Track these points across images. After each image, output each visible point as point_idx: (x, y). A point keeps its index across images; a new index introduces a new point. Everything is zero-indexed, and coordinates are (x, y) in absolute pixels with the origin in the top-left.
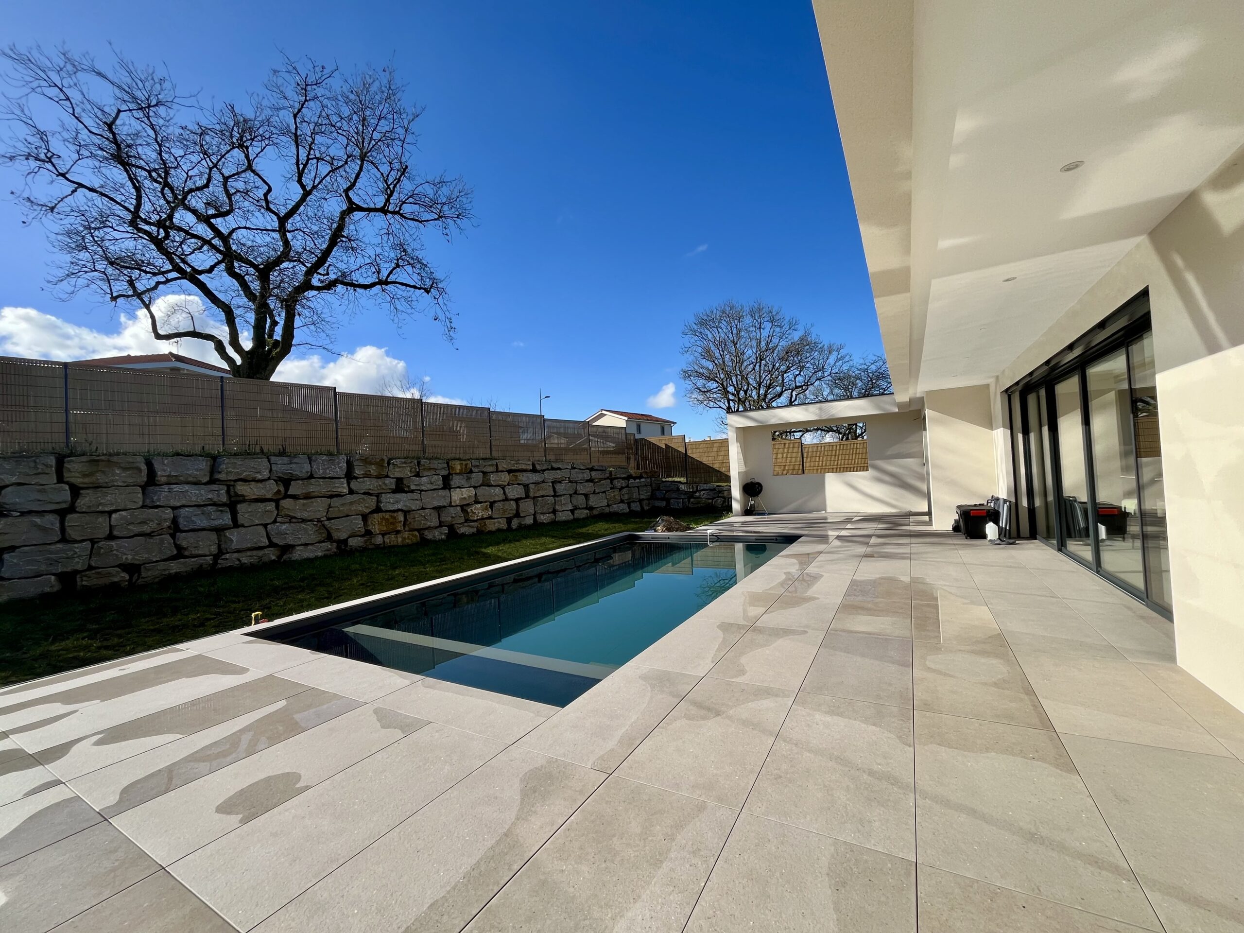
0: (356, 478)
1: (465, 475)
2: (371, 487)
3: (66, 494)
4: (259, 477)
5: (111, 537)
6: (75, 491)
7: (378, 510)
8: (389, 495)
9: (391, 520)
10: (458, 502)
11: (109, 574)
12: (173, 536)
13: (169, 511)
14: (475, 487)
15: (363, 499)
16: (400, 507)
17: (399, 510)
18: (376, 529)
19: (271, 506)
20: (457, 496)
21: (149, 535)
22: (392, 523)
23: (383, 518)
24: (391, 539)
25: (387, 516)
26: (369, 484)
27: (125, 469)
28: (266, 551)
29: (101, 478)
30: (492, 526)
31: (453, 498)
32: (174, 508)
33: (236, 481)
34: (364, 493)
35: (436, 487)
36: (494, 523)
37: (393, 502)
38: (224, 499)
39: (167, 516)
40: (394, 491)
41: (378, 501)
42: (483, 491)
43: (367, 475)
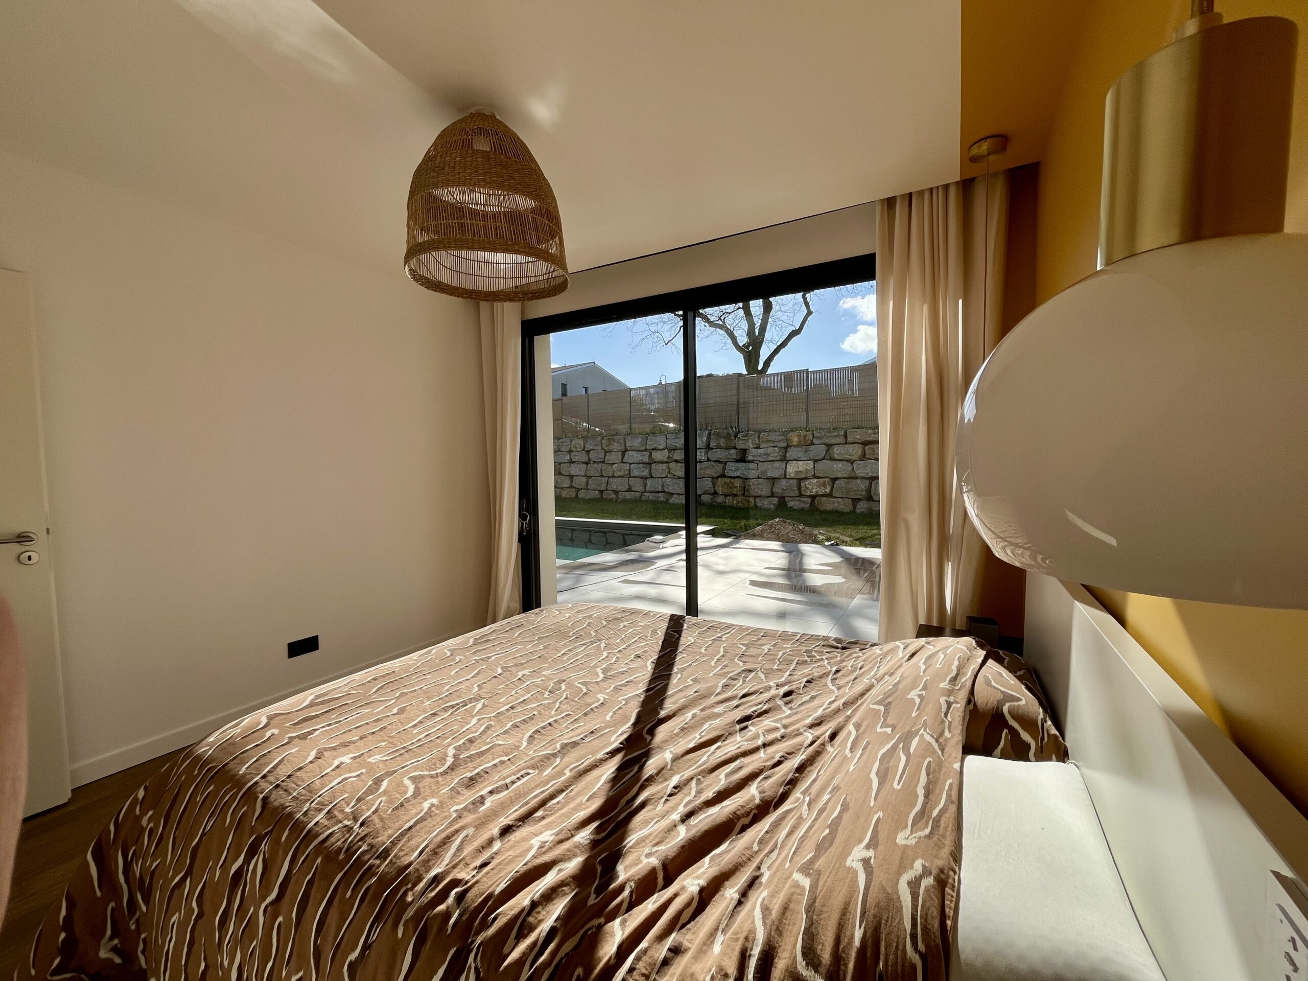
0: (712, 449)
1: (804, 447)
2: (720, 457)
3: (602, 455)
4: (661, 447)
5: (614, 477)
6: (606, 452)
7: (723, 476)
8: (732, 464)
9: (730, 485)
10: (792, 475)
11: (609, 494)
12: (629, 478)
13: (628, 465)
14: (815, 461)
15: (713, 466)
16: (738, 475)
17: (738, 477)
18: (720, 490)
19: (664, 466)
20: (792, 469)
21: (622, 477)
22: (731, 488)
23: (725, 483)
24: (729, 501)
25: (728, 480)
26: (720, 454)
27: (618, 443)
28: (660, 494)
29: (611, 447)
30: (829, 505)
31: (788, 470)
32: (630, 464)
33: (654, 449)
34: (715, 461)
35: (773, 459)
36: (834, 503)
37: (733, 469)
38: (647, 460)
39: (626, 468)
40: (737, 461)
41: (724, 469)
42: (824, 466)
43: (719, 447)
